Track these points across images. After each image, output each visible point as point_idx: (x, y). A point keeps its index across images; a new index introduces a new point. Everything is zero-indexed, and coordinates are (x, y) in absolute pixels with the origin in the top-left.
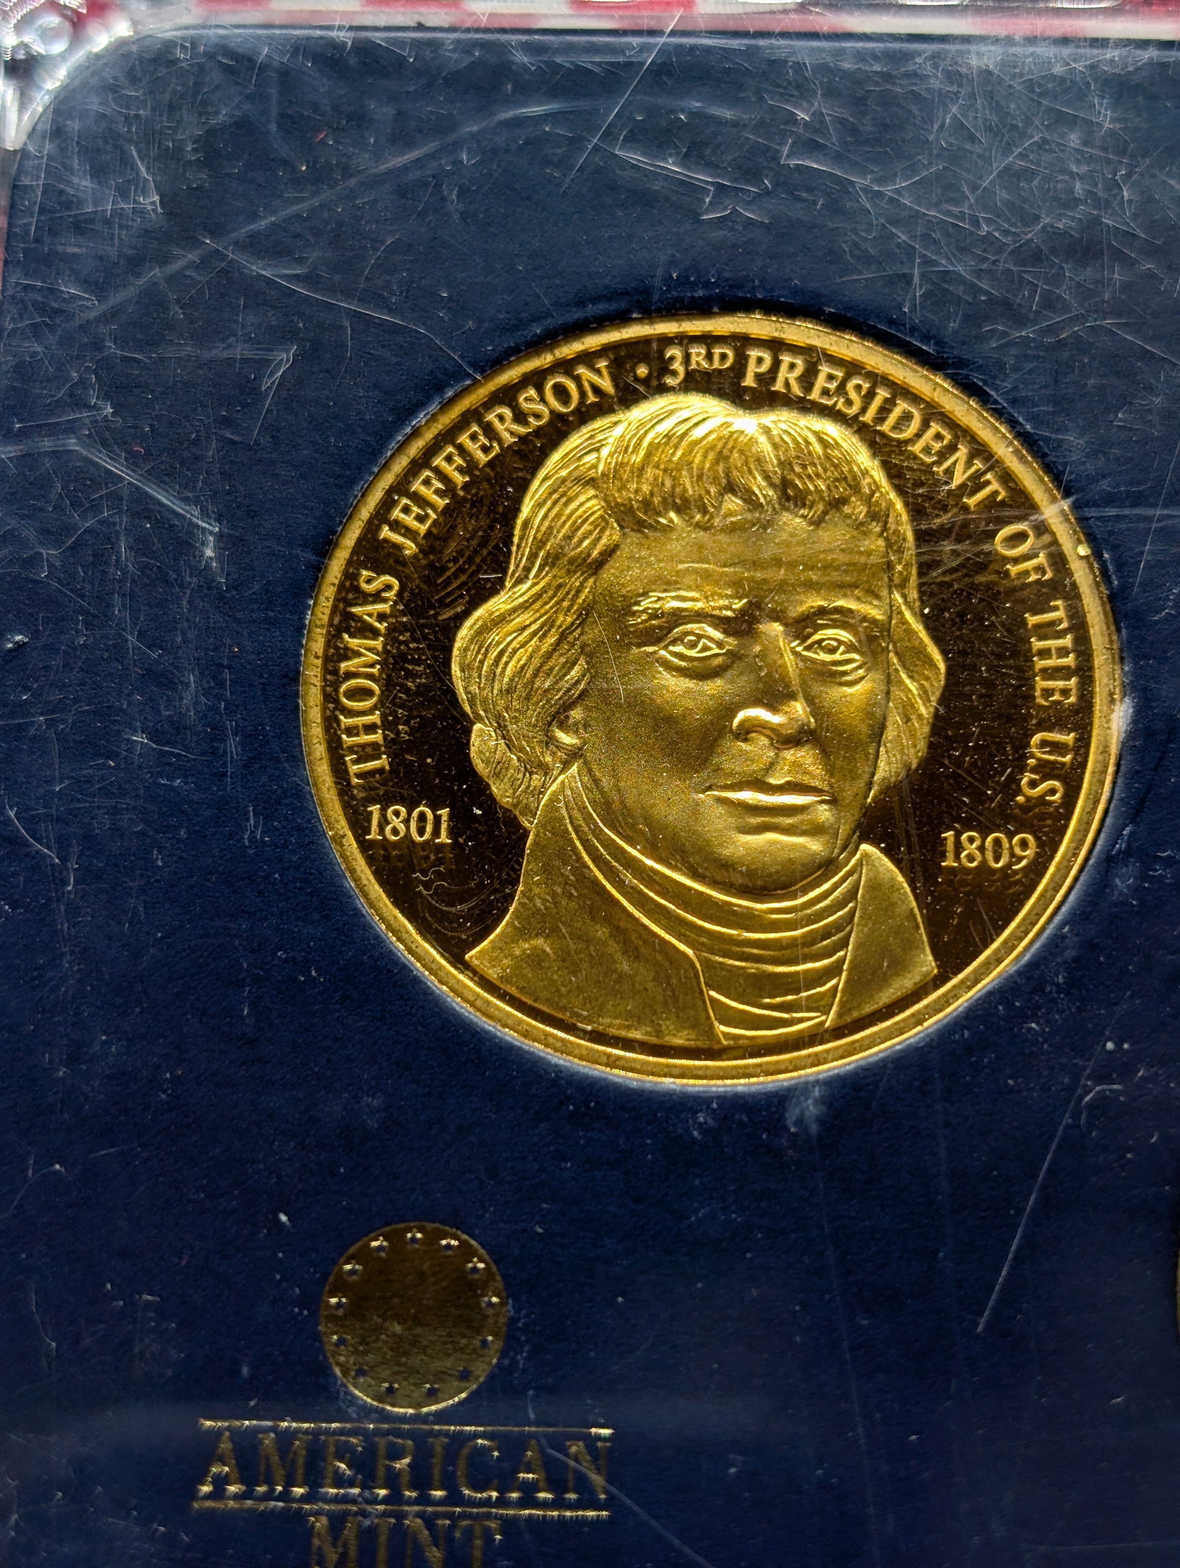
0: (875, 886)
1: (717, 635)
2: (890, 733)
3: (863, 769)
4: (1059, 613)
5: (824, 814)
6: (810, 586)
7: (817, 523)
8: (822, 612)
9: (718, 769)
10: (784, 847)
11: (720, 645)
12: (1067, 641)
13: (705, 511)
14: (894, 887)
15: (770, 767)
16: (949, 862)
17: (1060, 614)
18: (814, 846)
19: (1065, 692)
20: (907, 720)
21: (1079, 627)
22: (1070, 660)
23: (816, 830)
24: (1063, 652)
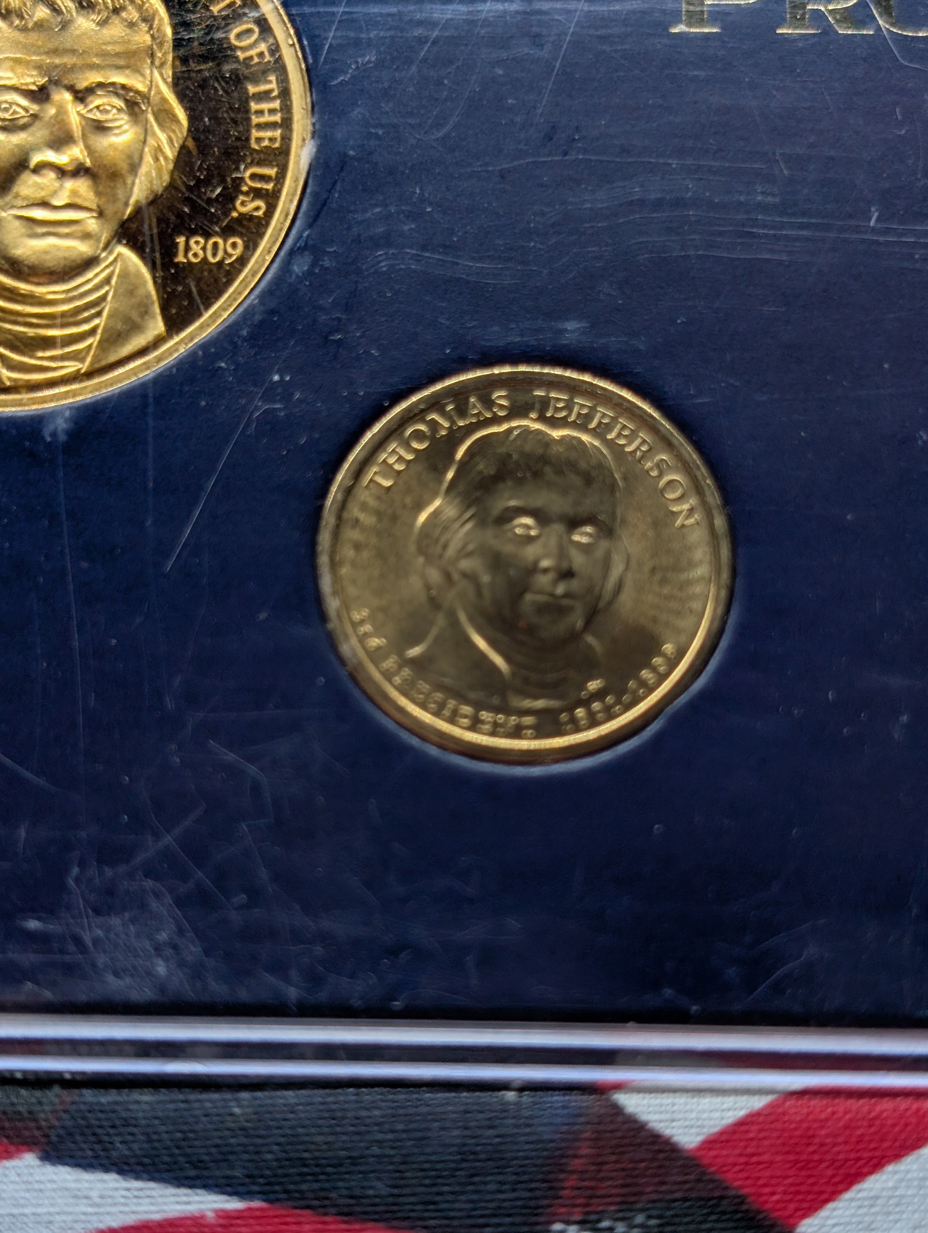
0: (125, 275)
1: (24, 102)
2: (143, 169)
3: (121, 194)
4: (272, 84)
5: (92, 224)
6: (93, 67)
7: (103, 23)
8: (101, 85)
9: (17, 196)
10: (58, 248)
11: (26, 110)
12: (276, 104)
13: (22, 17)
14: (139, 275)
15: (55, 193)
16: (180, 258)
17: (274, 86)
18: (83, 248)
19: (271, 140)
20: (157, 159)
21: (285, 93)
22: (277, 118)
23: (86, 236)
24: (272, 111)
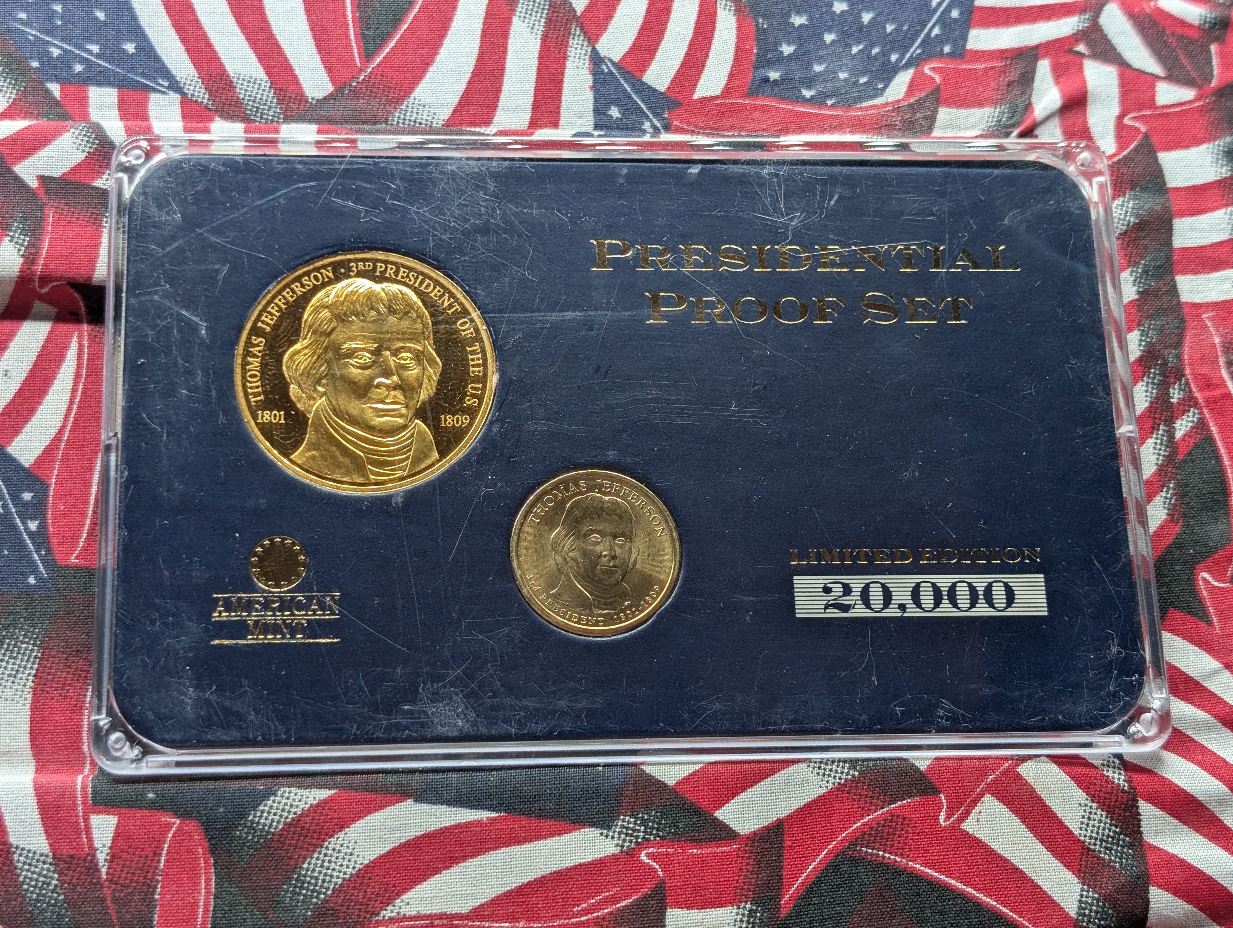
0: (420, 433)
1: (369, 355)
2: (424, 386)
3: (416, 396)
4: (477, 347)
5: (404, 411)
6: (398, 339)
7: (400, 319)
8: (402, 348)
9: (370, 398)
10: (390, 421)
11: (370, 358)
12: (480, 356)
13: (364, 316)
14: (426, 433)
15: (387, 396)
16: (443, 425)
17: (478, 347)
18: (401, 421)
19: (479, 372)
20: (429, 381)
21: (483, 351)
22: (481, 362)
23: (401, 416)
24: (478, 359)
